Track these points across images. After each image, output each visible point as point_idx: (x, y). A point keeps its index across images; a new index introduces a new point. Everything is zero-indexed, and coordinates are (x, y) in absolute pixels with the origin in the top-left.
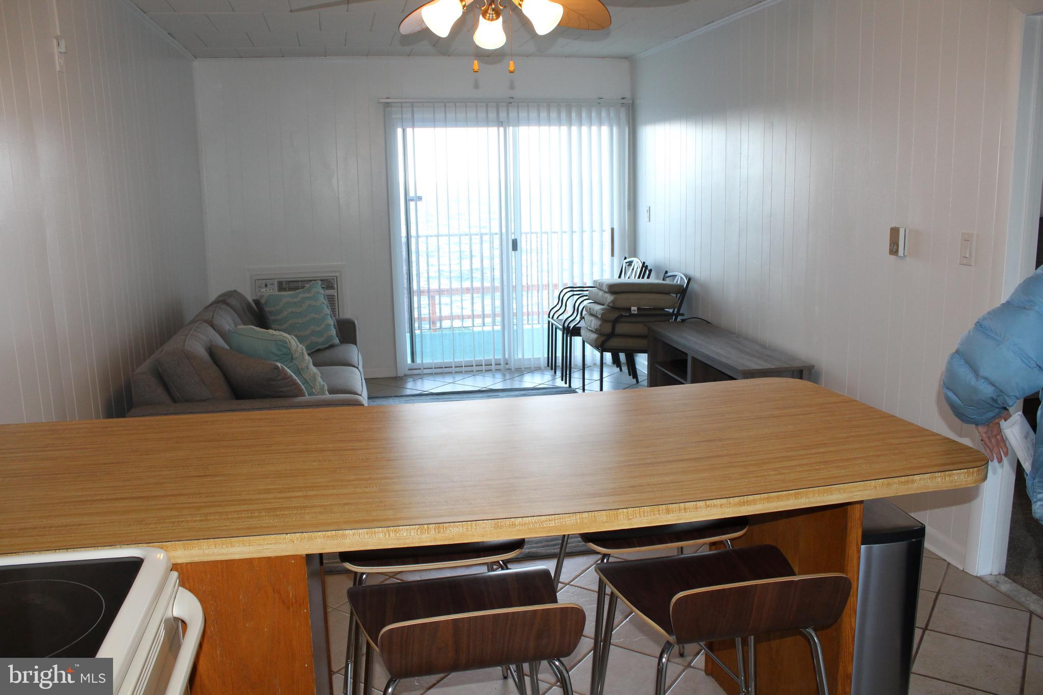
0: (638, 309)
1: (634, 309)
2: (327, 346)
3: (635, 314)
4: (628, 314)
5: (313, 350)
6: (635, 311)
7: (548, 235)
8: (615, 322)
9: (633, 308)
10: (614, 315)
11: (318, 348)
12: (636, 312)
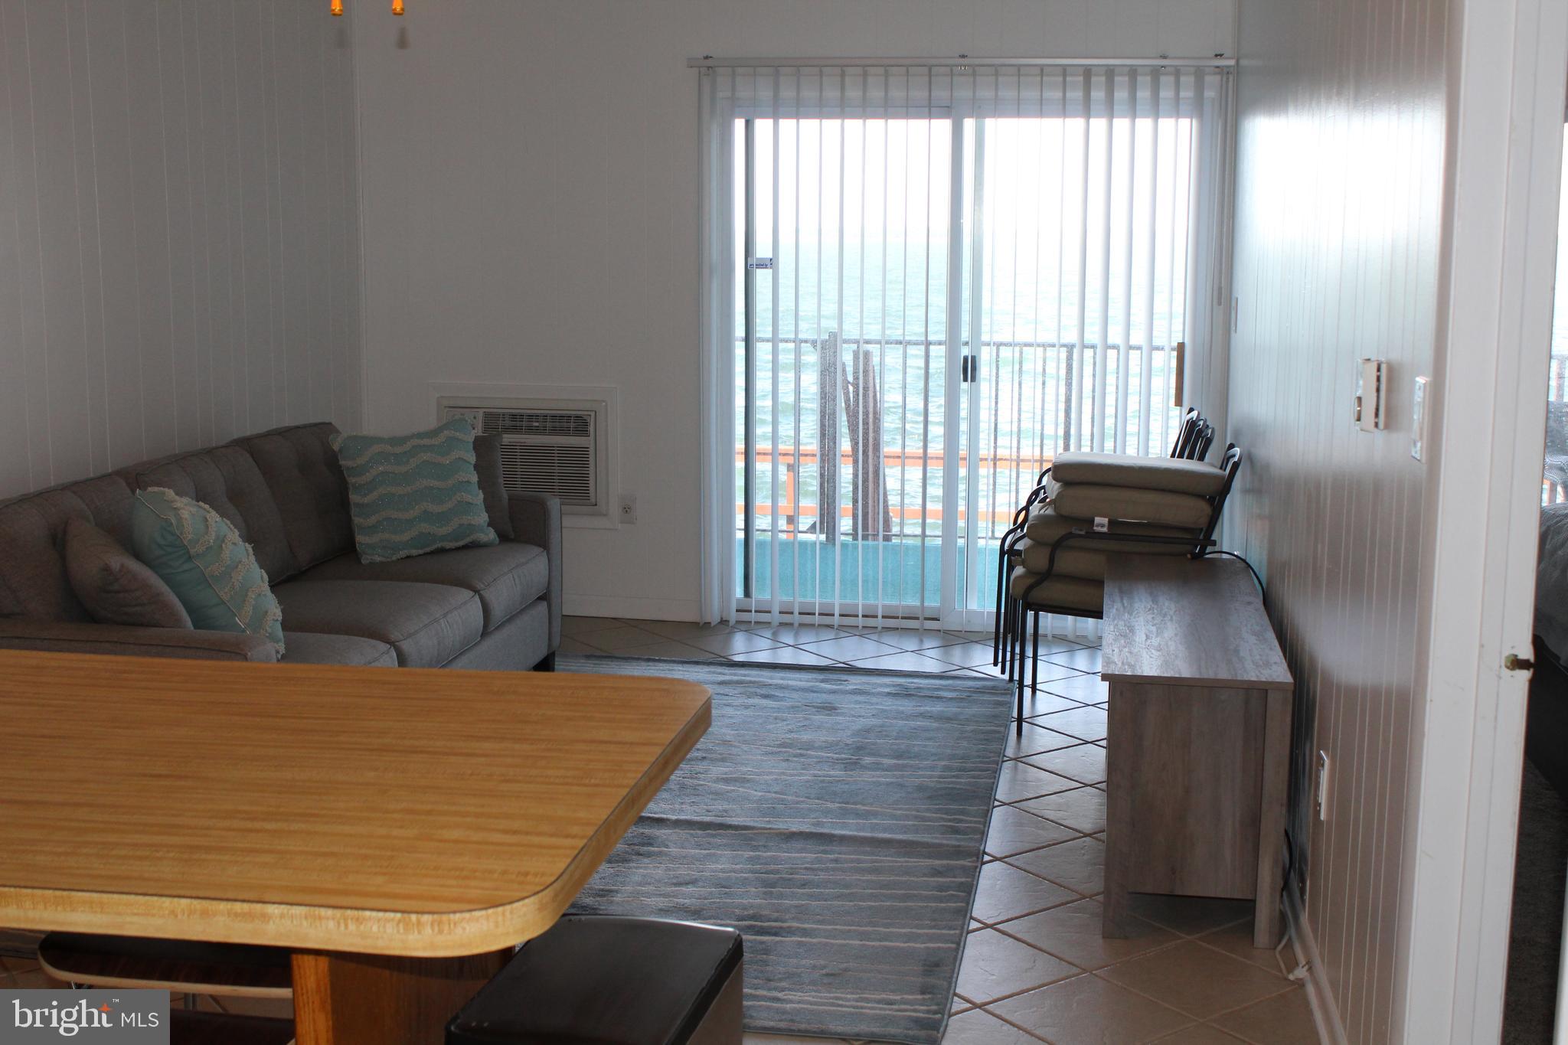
0: (1112, 523)
1: (1101, 523)
2: (461, 543)
3: (1104, 533)
4: (1083, 533)
5: (428, 550)
6: (1103, 526)
7: (1118, 352)
8: (1056, 546)
9: (1098, 520)
10: (1057, 533)
11: (439, 545)
12: (1105, 530)
